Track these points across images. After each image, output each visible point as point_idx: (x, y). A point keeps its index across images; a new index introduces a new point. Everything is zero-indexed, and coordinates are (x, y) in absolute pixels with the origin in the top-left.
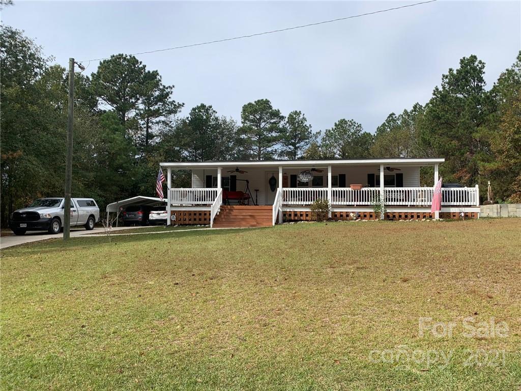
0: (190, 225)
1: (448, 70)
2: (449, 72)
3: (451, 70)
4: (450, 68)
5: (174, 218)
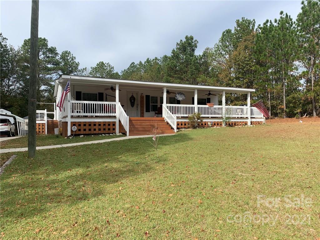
0: (95, 134)
1: (180, 41)
2: (180, 42)
3: (181, 41)
4: (181, 39)
5: (75, 128)
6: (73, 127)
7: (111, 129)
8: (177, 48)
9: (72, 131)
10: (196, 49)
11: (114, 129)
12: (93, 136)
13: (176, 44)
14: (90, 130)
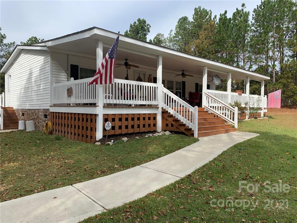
5: (109, 125)
6: (106, 124)
7: (152, 125)
8: (130, 31)
9: (104, 130)
10: (149, 33)
11: (155, 125)
12: (138, 138)
13: (130, 25)
14: (127, 127)
